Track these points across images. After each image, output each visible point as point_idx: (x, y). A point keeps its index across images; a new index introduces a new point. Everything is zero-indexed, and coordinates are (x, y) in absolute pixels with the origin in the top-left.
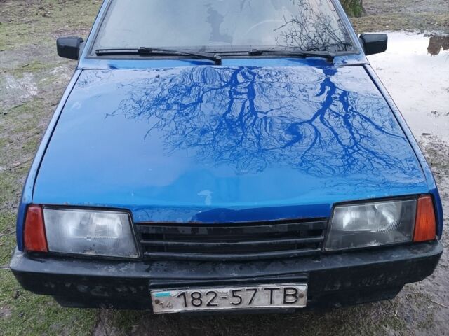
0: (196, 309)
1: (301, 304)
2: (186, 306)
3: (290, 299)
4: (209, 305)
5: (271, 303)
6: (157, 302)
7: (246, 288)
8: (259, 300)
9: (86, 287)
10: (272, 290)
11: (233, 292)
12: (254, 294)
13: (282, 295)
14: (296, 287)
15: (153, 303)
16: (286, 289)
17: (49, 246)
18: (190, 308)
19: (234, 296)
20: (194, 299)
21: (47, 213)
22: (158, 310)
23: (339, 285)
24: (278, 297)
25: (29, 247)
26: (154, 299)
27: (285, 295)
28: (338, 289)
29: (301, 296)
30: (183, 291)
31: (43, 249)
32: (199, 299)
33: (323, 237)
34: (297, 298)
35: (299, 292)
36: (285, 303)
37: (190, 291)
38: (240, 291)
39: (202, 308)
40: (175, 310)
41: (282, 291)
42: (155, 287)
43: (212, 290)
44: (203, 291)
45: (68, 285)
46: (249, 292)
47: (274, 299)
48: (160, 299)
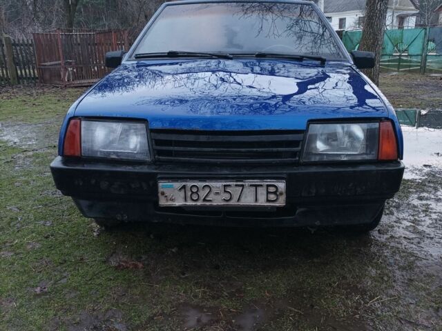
0: (194, 203)
1: (281, 202)
2: (186, 200)
3: (272, 197)
4: (205, 200)
5: (256, 200)
6: (163, 194)
7: (235, 183)
8: (246, 197)
9: (107, 183)
10: (256, 186)
11: (225, 186)
12: (242, 190)
13: (265, 192)
14: (276, 184)
15: (160, 195)
16: (268, 186)
17: (82, 151)
18: (190, 203)
19: (225, 191)
20: (193, 193)
21: (83, 123)
22: (163, 202)
23: (314, 191)
24: (262, 194)
25: (67, 152)
26: (160, 190)
27: (268, 193)
28: (313, 195)
29: (281, 194)
30: (184, 184)
31: (77, 154)
32: (196, 193)
33: (300, 148)
34: (277, 196)
35: (280, 190)
36: (268, 201)
37: (189, 184)
38: (230, 185)
39: (199, 203)
40: (177, 204)
41: (265, 188)
42: (162, 179)
43: (207, 184)
44: (200, 184)
45: (93, 182)
46: (237, 188)
47: (259, 197)
48: (165, 190)
